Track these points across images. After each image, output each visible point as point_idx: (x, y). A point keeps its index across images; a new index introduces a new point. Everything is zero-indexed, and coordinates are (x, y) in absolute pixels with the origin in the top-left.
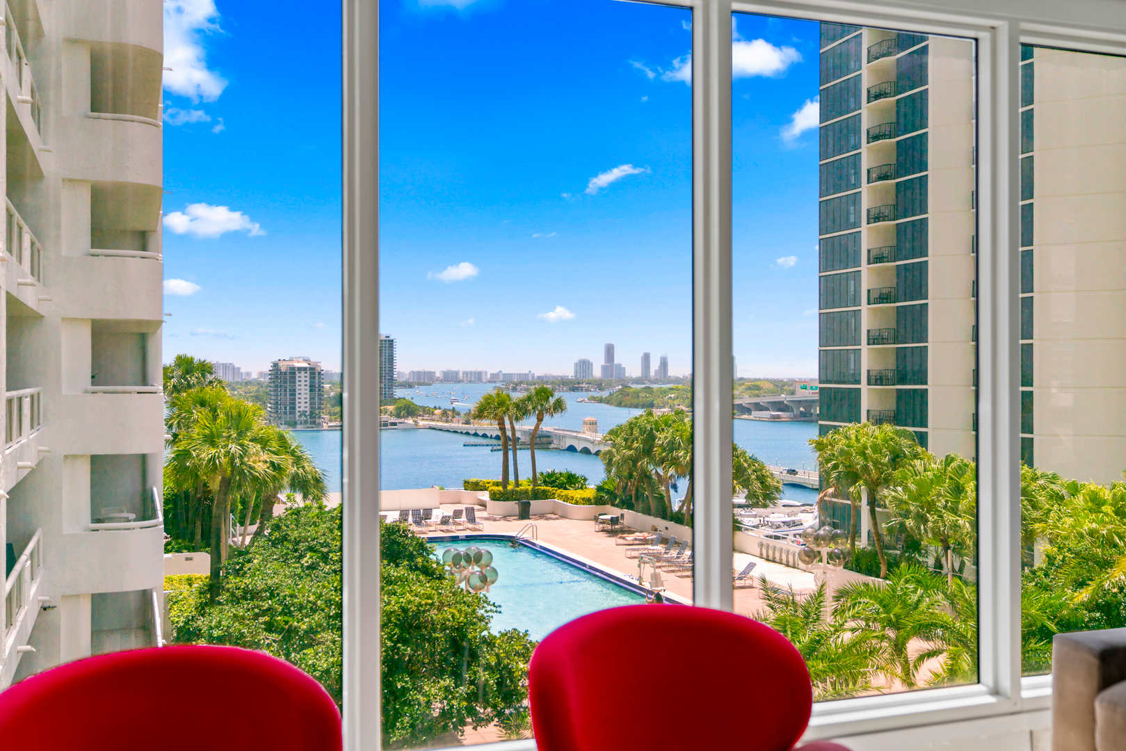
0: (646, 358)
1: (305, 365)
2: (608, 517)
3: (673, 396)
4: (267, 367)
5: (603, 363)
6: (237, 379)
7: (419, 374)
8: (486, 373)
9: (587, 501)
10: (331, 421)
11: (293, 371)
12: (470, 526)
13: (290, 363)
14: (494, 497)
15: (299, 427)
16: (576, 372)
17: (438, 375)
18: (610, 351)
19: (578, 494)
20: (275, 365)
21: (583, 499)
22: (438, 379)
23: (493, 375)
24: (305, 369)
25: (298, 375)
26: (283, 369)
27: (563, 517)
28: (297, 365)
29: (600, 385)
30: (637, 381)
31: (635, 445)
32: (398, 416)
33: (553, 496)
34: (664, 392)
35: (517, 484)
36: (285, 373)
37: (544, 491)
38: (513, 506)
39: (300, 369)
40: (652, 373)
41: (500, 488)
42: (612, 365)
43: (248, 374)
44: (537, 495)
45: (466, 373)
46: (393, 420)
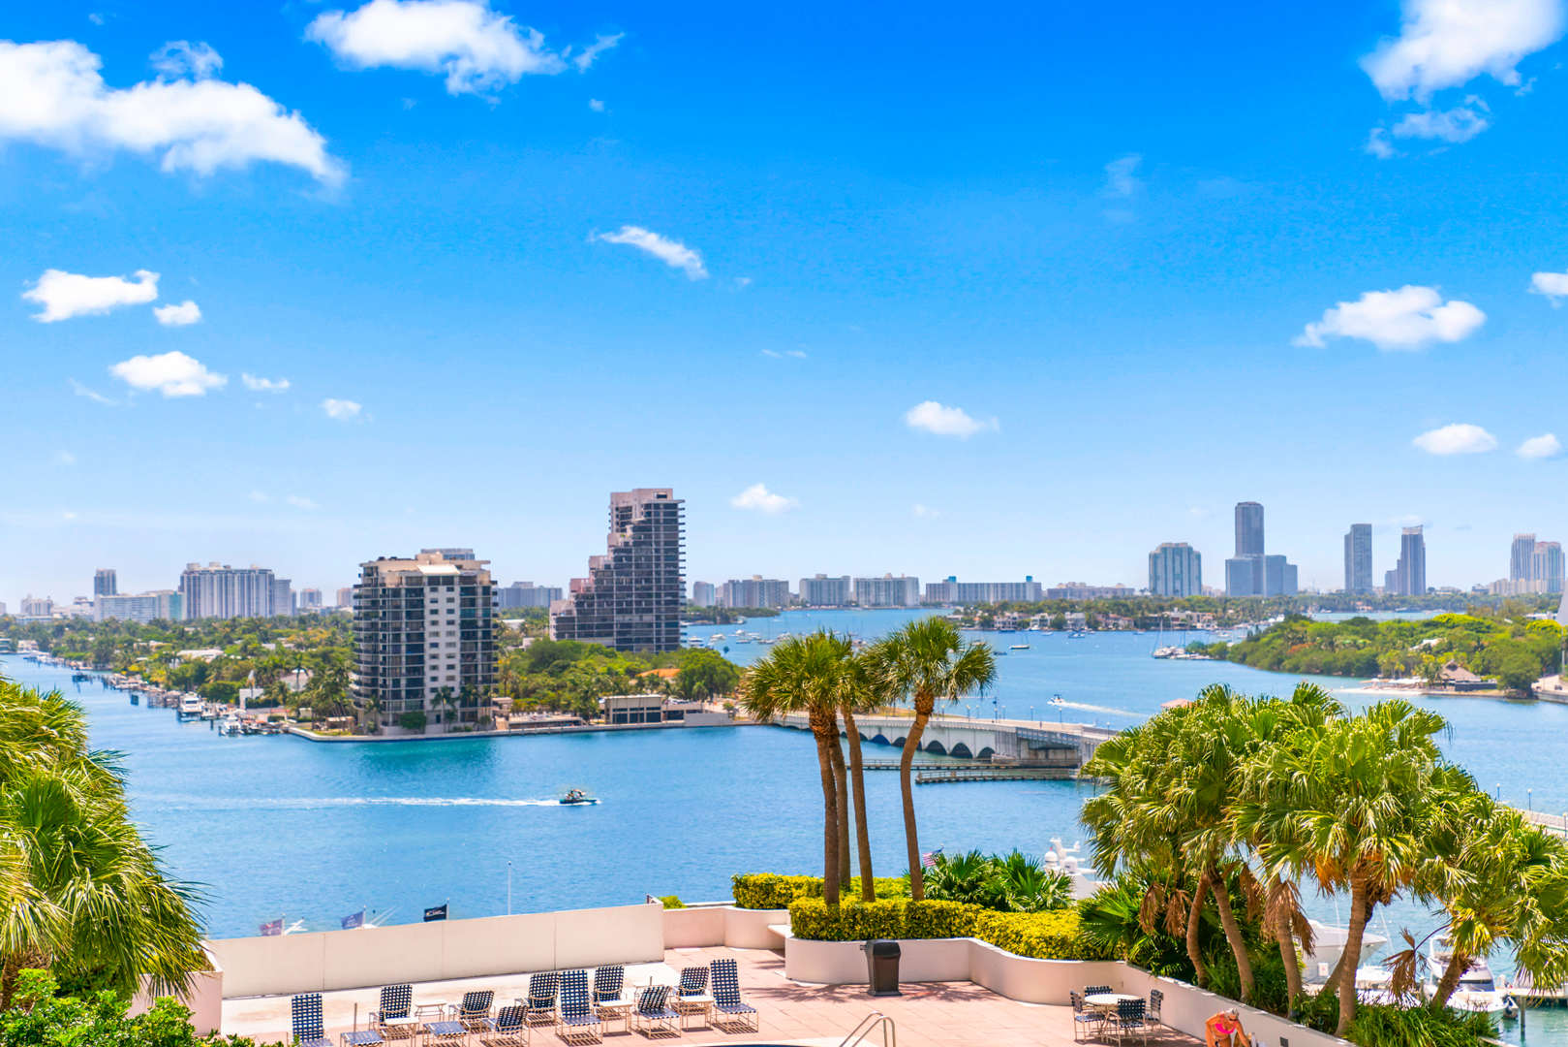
0: (1359, 541)
1: (449, 569)
2: (1111, 1000)
3: (1434, 642)
4: (353, 578)
5: (1231, 554)
6: (283, 610)
7: (748, 587)
8: (915, 582)
9: (1059, 947)
10: (516, 710)
11: (415, 590)
12: (723, 1017)
13: (409, 567)
14: (808, 928)
15: (433, 730)
16: (1154, 577)
17: (794, 588)
18: (1250, 520)
19: (1034, 925)
20: (370, 571)
21: (1049, 940)
22: (794, 600)
23: (932, 588)
24: (448, 580)
25: (428, 595)
26: (391, 583)
27: (994, 992)
28: (427, 570)
29: (1219, 611)
30: (1330, 603)
31: (1175, 790)
32: (687, 694)
33: (967, 928)
34: (1409, 634)
35: (869, 894)
36: (396, 593)
37: (941, 913)
38: (853, 956)
39: (434, 581)
40: (1378, 580)
41: (820, 903)
42: (1257, 563)
43: (313, 596)
44: (926, 925)
45: (864, 584)
46: (673, 703)
